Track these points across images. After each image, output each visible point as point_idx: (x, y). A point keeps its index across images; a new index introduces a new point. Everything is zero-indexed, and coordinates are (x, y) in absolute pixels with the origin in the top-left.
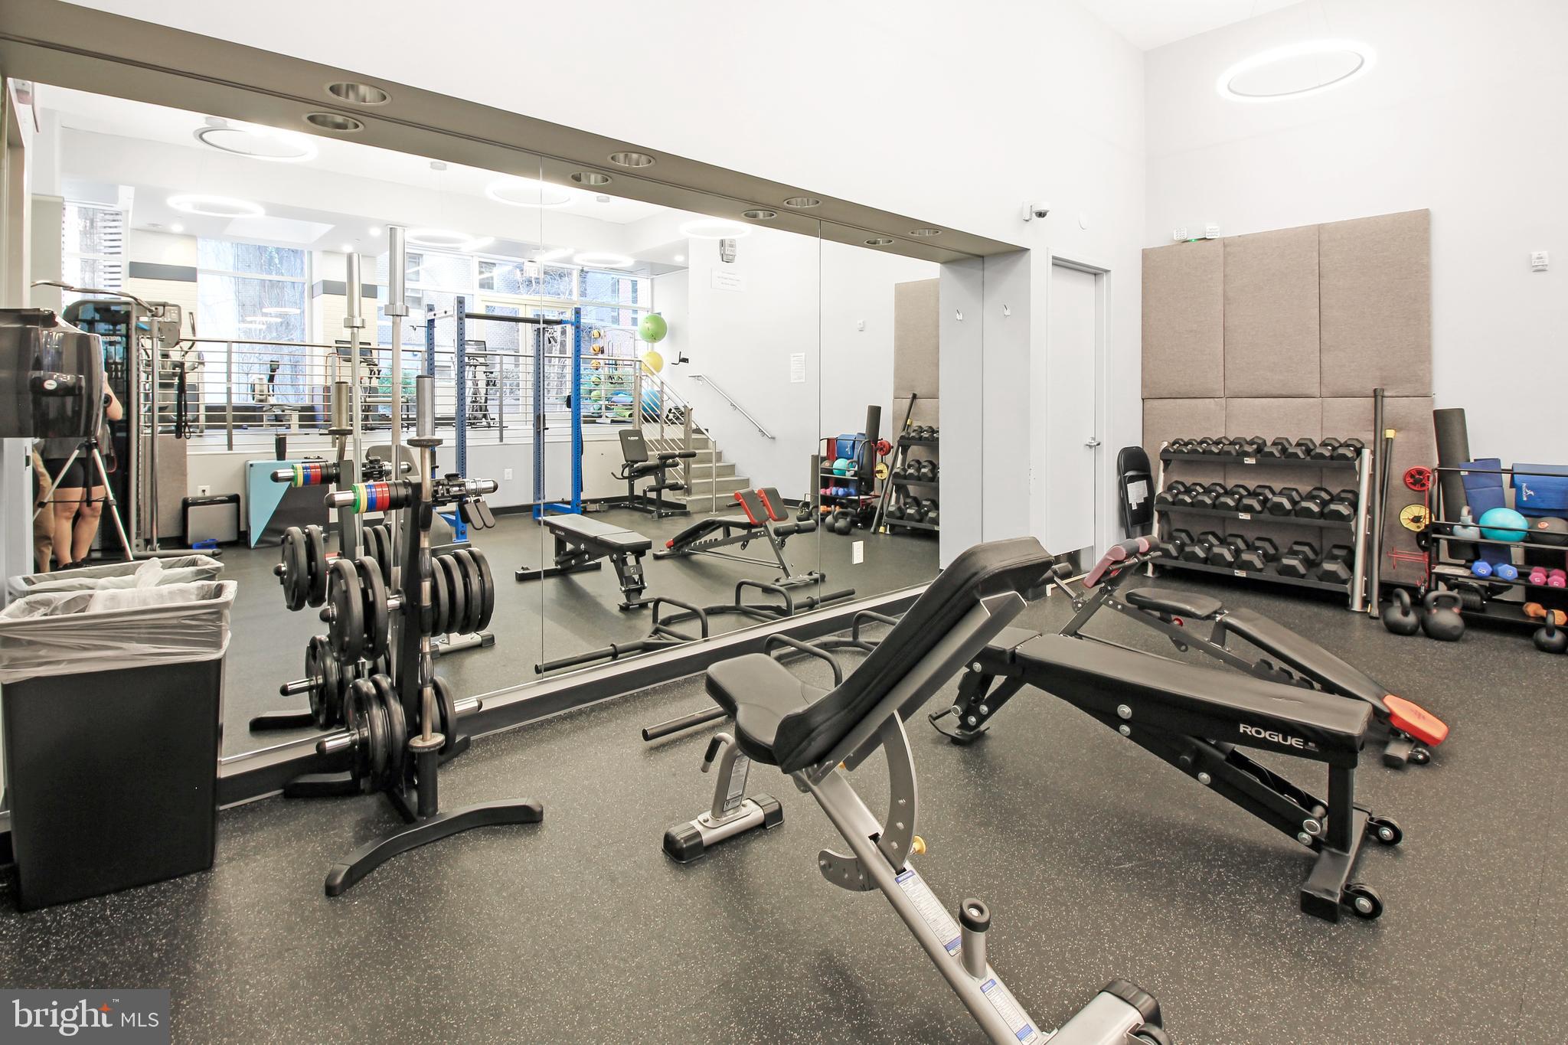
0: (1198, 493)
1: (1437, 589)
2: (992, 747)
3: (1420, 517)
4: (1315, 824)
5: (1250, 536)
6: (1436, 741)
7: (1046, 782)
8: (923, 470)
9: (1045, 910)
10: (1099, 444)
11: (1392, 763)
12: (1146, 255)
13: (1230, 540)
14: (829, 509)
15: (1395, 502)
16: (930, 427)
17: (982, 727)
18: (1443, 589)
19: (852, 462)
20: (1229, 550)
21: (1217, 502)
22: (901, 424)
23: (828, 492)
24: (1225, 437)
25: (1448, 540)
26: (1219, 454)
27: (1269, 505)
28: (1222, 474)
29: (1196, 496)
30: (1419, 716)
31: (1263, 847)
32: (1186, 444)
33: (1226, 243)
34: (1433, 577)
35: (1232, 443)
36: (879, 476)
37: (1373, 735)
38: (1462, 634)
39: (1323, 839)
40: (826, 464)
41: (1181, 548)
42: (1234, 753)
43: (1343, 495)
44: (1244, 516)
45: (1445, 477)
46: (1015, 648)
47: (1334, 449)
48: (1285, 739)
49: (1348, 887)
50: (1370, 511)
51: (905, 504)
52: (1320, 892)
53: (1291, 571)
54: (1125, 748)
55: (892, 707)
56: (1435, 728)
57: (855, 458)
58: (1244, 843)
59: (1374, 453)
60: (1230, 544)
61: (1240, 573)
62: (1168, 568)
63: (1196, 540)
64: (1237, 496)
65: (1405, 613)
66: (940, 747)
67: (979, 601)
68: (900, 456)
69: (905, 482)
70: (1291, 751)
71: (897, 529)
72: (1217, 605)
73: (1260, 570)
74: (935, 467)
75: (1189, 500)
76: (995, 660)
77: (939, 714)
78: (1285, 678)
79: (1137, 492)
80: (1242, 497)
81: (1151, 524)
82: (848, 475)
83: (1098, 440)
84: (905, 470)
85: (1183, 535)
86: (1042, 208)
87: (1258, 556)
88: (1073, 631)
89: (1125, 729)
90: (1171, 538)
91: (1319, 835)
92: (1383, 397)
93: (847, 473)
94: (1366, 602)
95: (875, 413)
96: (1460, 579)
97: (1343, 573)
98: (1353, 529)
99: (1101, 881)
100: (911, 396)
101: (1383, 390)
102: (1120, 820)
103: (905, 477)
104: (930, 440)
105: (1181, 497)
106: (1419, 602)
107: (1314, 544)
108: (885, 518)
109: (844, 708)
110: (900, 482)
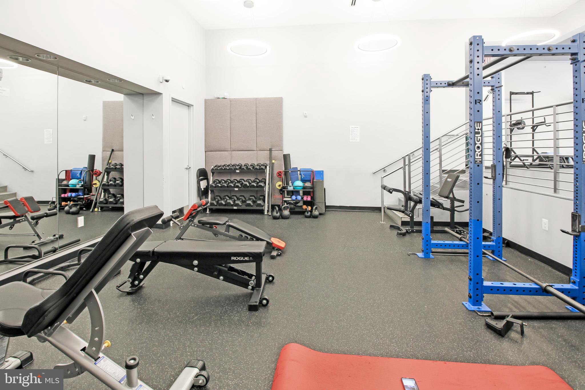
0: (223, 183)
1: (284, 205)
2: (145, 291)
3: (280, 185)
4: (252, 282)
5: (238, 195)
6: (283, 248)
7: (167, 297)
8: (117, 182)
9: (164, 347)
10: (190, 168)
11: (273, 258)
12: (206, 101)
13: (232, 197)
14: (67, 203)
15: (275, 181)
16: (121, 163)
17: (141, 284)
18: (286, 205)
19: (80, 181)
20: (232, 201)
21: (228, 185)
22: (106, 162)
23: (66, 195)
24: (231, 164)
25: (287, 191)
26: (229, 169)
27: (243, 185)
28: (230, 176)
29: (222, 184)
30: (279, 242)
31: (239, 295)
32: (219, 167)
33: (231, 100)
34: (283, 201)
35: (233, 166)
36: (94, 186)
37: (267, 250)
38: (290, 216)
39: (255, 286)
40: (65, 182)
41: (217, 202)
42: (230, 267)
43: (262, 180)
44: (236, 189)
45: (286, 173)
46: (154, 249)
47: (260, 166)
48: (244, 259)
49: (260, 298)
50: (269, 184)
51: (108, 197)
52: (253, 303)
53: (249, 205)
54: (197, 276)
55: (91, 288)
56: (282, 244)
57: (82, 179)
58: (233, 296)
59: (270, 167)
60: (232, 199)
61: (235, 208)
62: (214, 209)
63: (222, 198)
64: (234, 183)
65: (277, 213)
66: (121, 298)
67: (131, 234)
68: (106, 177)
69: (108, 187)
70: (246, 261)
71: (104, 209)
72: (227, 219)
73: (241, 206)
74: (122, 180)
75: (220, 185)
76: (145, 256)
77: (121, 284)
78: (246, 239)
79: (203, 184)
80: (236, 183)
81: (208, 195)
82: (78, 187)
83: (190, 166)
84: (108, 182)
85: (219, 197)
86: (167, 79)
87: (240, 202)
88: (179, 238)
89: (196, 269)
90: (215, 199)
91: (254, 285)
92: (272, 151)
93: (77, 186)
94: (268, 211)
95: (92, 158)
96: (289, 201)
97: (262, 204)
98: (265, 190)
99: (187, 327)
100: (111, 150)
101: (272, 149)
102: (194, 302)
103: (108, 185)
104: (120, 169)
105: (217, 184)
106: (280, 210)
107: (255, 196)
108: (98, 204)
109: (64, 296)
110: (106, 188)
